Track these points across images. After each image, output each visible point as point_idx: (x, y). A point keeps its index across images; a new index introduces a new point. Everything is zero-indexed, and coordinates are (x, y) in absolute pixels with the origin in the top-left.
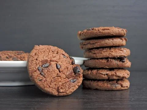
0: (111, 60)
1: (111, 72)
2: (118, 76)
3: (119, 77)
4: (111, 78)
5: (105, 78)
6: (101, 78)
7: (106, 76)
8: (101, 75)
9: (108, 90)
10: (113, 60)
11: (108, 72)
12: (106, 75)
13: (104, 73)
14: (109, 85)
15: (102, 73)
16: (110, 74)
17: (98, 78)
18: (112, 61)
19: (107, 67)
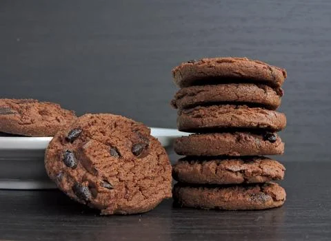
0: (245, 138)
1: (250, 166)
2: (265, 176)
3: (267, 176)
4: (251, 180)
5: (237, 180)
6: (228, 182)
7: (240, 176)
8: (229, 173)
9: (245, 208)
10: (251, 137)
11: (244, 167)
12: (239, 173)
13: (234, 170)
14: (248, 199)
15: (230, 169)
16: (250, 171)
17: (222, 181)
18: (248, 139)
19: (238, 155)
